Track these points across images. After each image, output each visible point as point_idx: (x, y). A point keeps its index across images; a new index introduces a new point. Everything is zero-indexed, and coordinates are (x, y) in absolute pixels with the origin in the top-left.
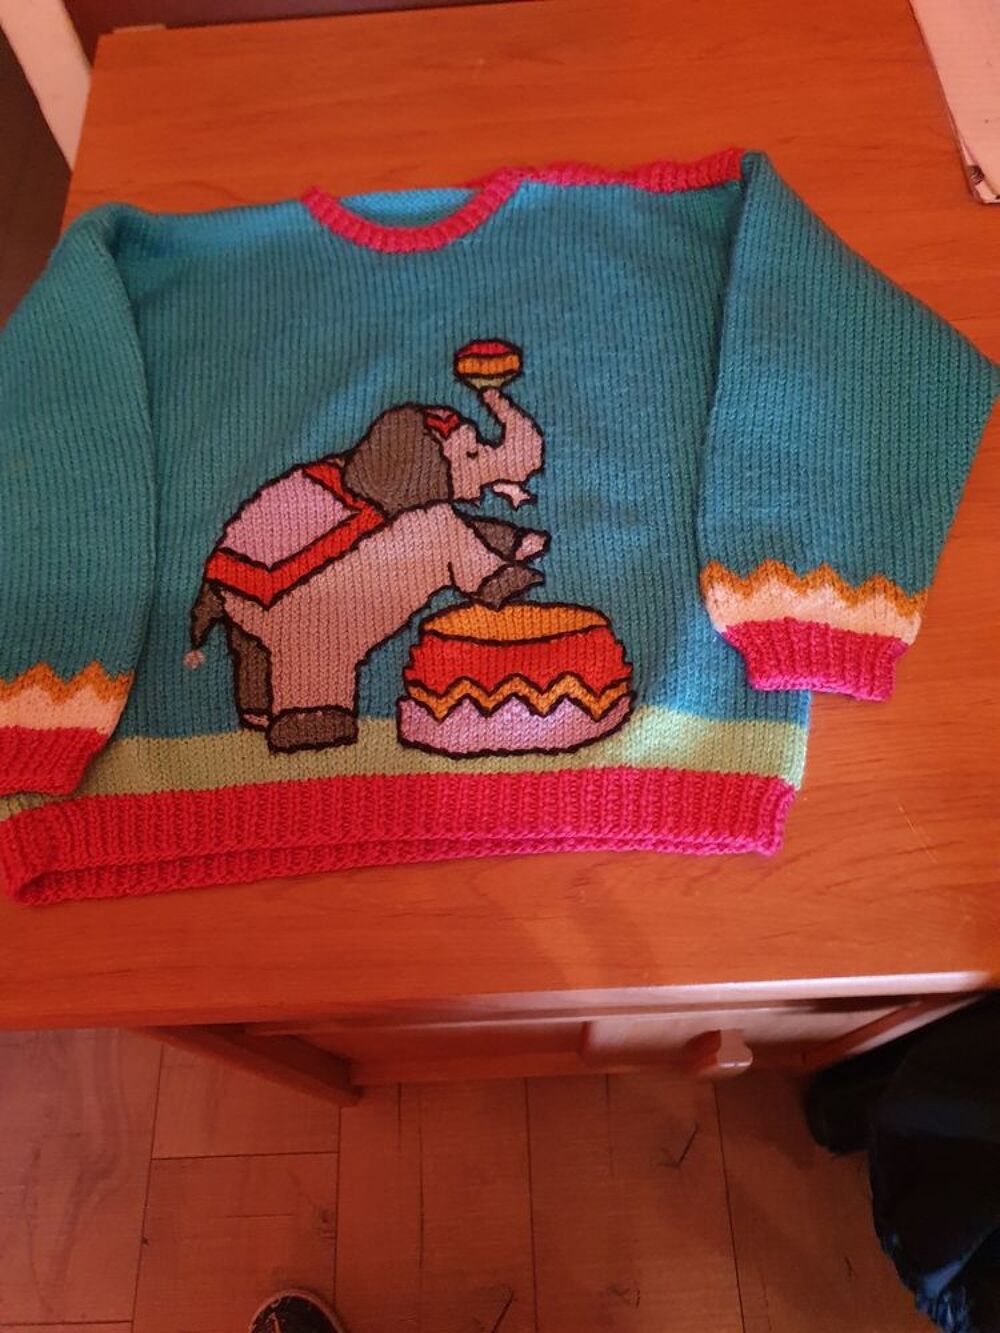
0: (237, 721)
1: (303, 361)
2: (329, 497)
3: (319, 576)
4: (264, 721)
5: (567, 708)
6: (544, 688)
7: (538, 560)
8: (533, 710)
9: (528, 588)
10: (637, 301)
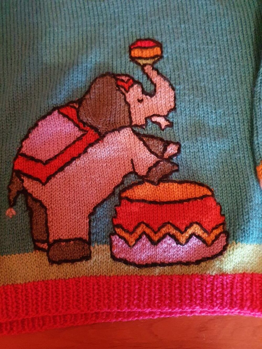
0: (33, 246)
1: (56, 51)
2: (72, 125)
3: (69, 167)
4: (45, 246)
5: (194, 240)
7: (175, 158)
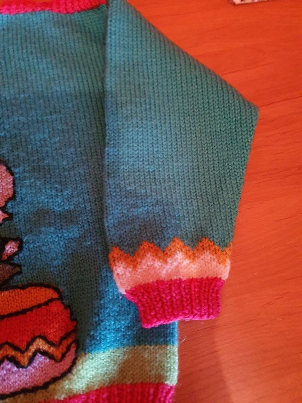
5: (40, 359)
6: (24, 349)
7: (17, 257)
8: (18, 364)
9: (11, 277)
10: (60, 82)
